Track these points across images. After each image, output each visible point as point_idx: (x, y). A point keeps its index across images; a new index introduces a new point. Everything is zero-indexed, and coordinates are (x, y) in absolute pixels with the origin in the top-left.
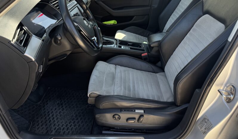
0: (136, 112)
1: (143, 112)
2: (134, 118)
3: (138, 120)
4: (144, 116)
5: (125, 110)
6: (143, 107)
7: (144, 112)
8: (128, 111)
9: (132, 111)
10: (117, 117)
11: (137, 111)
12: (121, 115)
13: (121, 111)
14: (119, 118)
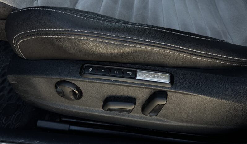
0: (138, 77)
1: (167, 81)
2: (131, 100)
3: (145, 107)
4: (169, 94)
5: (97, 71)
6: (170, 61)
7: (172, 82)
8: (109, 72)
9: (123, 74)
10: (68, 89)
11: (142, 76)
12: (84, 84)
13: (80, 73)
14: (79, 95)
